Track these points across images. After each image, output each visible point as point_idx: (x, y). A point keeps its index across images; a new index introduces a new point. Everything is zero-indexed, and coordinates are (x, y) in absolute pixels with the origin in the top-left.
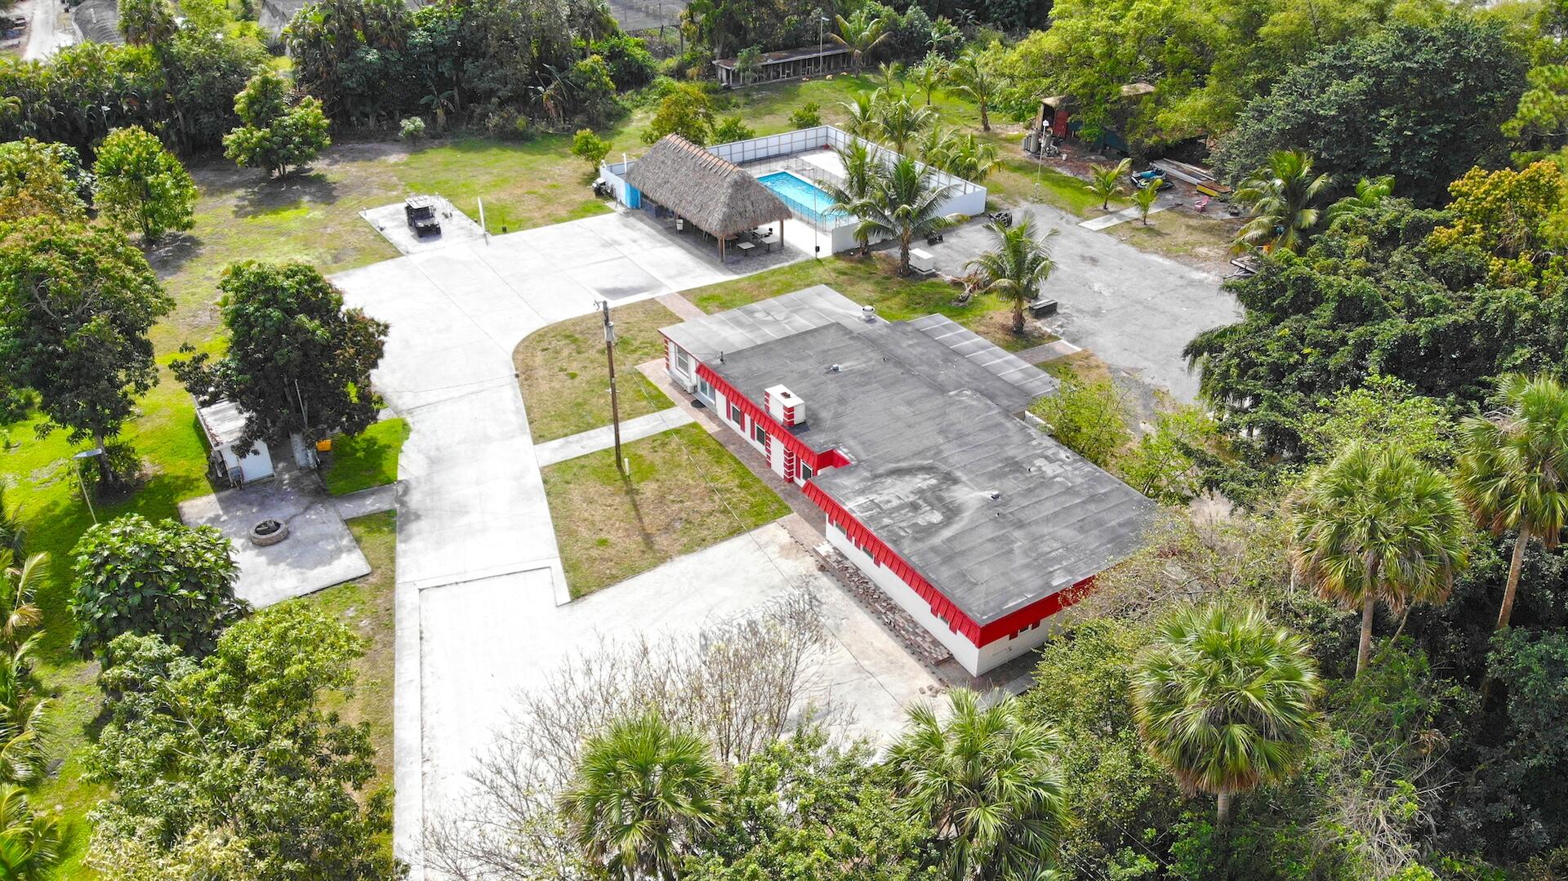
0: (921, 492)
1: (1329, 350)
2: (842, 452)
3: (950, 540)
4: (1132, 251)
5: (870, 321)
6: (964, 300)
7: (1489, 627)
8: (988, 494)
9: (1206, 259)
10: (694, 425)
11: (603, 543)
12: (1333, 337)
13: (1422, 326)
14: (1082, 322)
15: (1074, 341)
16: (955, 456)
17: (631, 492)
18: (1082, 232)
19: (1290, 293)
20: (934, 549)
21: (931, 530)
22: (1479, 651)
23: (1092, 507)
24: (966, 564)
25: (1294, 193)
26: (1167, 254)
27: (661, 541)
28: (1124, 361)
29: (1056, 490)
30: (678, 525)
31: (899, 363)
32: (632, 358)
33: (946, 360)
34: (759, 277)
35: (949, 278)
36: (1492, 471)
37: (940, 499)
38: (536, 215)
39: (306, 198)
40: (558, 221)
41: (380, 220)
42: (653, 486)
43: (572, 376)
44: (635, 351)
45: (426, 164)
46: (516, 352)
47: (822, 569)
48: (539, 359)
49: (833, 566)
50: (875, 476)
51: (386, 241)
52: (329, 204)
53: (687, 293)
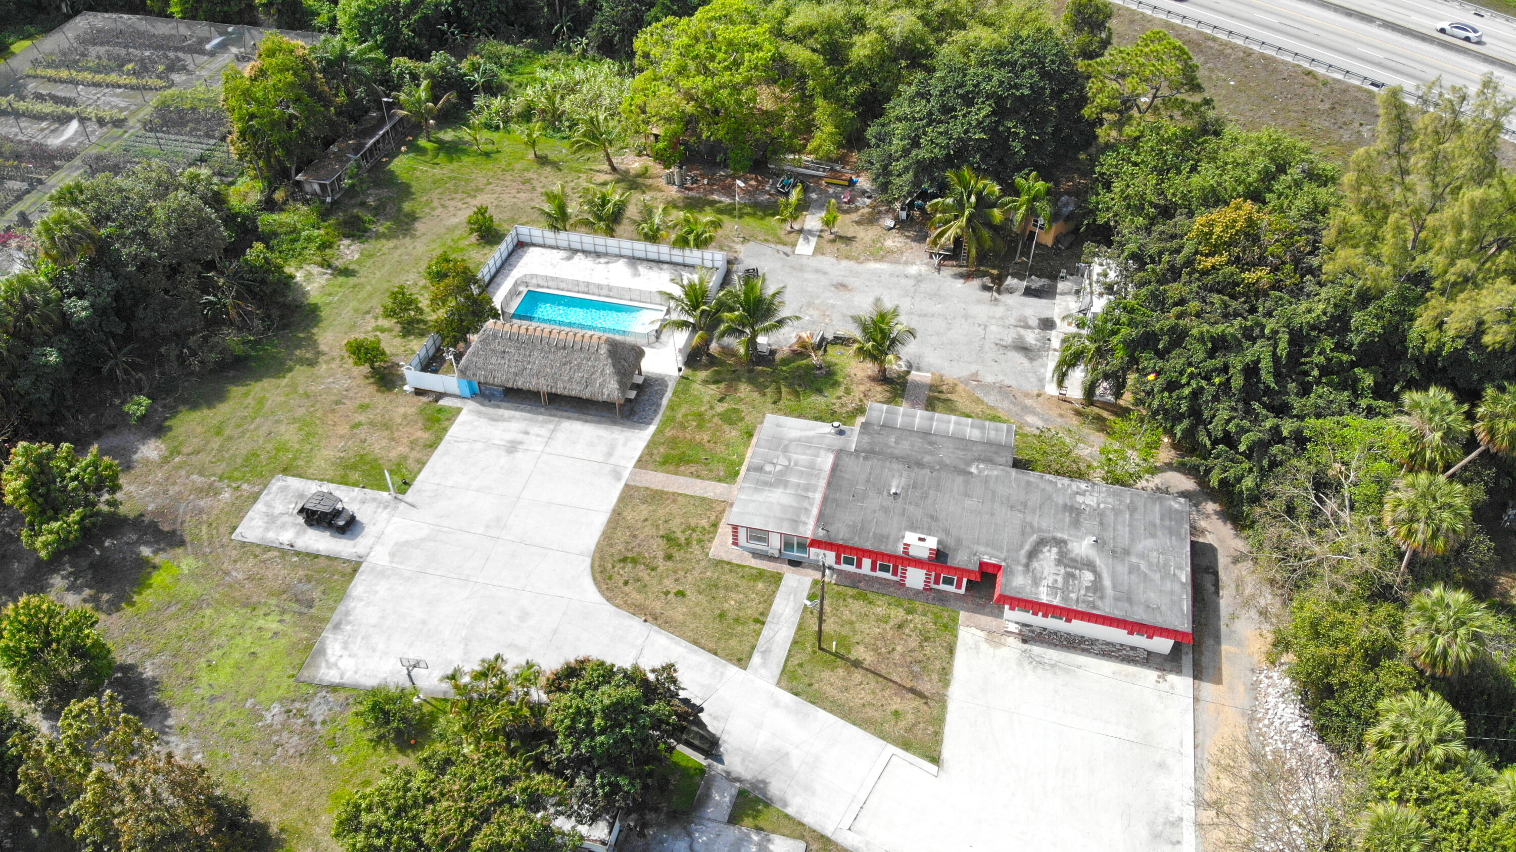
0: (1060, 562)
2: (994, 561)
5: (841, 432)
6: (821, 366)
8: (1090, 540)
9: (902, 252)
10: (817, 583)
11: (897, 714)
16: (1042, 524)
17: (859, 665)
18: (806, 261)
20: (1115, 599)
21: (1098, 589)
24: (1140, 598)
26: (876, 257)
27: (924, 686)
28: (962, 371)
29: (1111, 515)
30: (917, 668)
31: (918, 464)
32: (697, 551)
34: (667, 418)
35: (785, 349)
37: (1075, 561)
38: (403, 449)
39: (146, 551)
40: (432, 446)
41: (271, 535)
42: (861, 649)
43: (681, 594)
44: (688, 543)
45: (196, 442)
46: (609, 599)
47: (1024, 641)
48: (636, 597)
49: (1030, 636)
50: (1027, 566)
51: (317, 556)
52: (182, 543)
53: (641, 463)
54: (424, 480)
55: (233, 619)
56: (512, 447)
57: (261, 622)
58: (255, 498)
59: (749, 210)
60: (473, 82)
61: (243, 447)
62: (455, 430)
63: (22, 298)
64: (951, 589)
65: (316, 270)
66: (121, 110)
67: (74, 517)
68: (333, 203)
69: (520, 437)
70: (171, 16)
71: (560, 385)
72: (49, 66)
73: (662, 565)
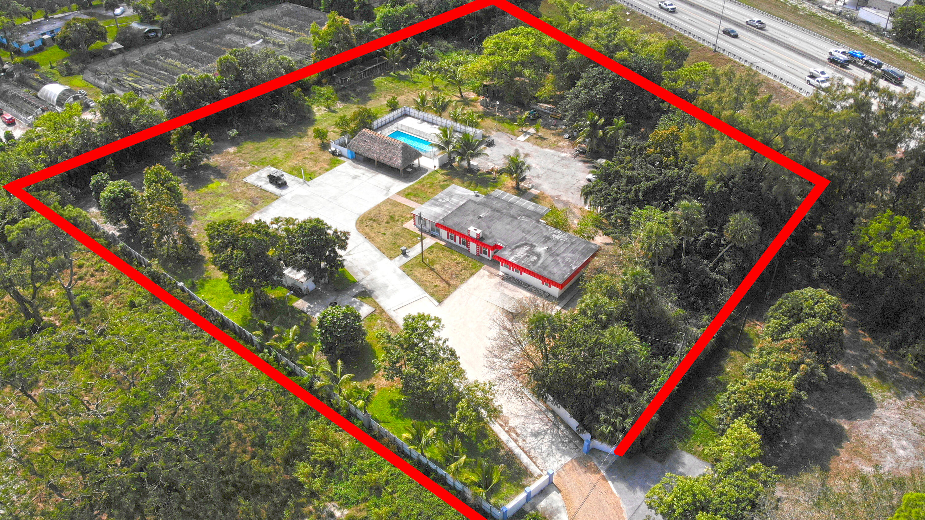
0: (527, 251)
1: (628, 192)
2: (499, 244)
3: (542, 263)
4: (538, 148)
5: (477, 196)
6: (495, 179)
7: (681, 257)
8: (545, 248)
9: (564, 147)
10: (437, 243)
11: (436, 286)
12: (628, 188)
13: (650, 184)
14: (536, 181)
15: (536, 189)
16: (531, 239)
17: (433, 270)
18: (518, 142)
19: (613, 176)
20: (539, 267)
21: (535, 262)
22: (679, 264)
23: (573, 246)
24: (550, 269)
25: (594, 125)
26: (551, 147)
27: (452, 282)
28: (554, 193)
29: (562, 243)
30: (454, 276)
31: (498, 211)
32: (399, 223)
33: (510, 207)
34: (420, 182)
35: (485, 170)
36: (675, 223)
37: (533, 252)
38: (316, 169)
39: (212, 177)
40: (327, 170)
41: (256, 182)
42: (438, 266)
43: (384, 234)
44: (398, 220)
45: (248, 151)
46: (357, 229)
47: (503, 279)
48: (367, 230)
49: (507, 278)
50: (513, 250)
51: (267, 191)
52: (225, 178)
53: (399, 193)
54: (318, 180)
55: (229, 201)
56: (355, 177)
57: (237, 205)
58: (257, 170)
59: (508, 121)
60: (421, 53)
61: (263, 155)
62: (339, 168)
63: (204, 82)
64: (486, 256)
65: (323, 108)
66: (284, 41)
67: (190, 154)
68: (343, 88)
69: (360, 175)
70: (320, 10)
71: (381, 157)
72: (266, 21)
73: (384, 224)
